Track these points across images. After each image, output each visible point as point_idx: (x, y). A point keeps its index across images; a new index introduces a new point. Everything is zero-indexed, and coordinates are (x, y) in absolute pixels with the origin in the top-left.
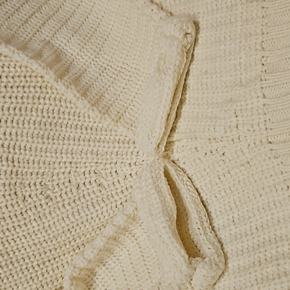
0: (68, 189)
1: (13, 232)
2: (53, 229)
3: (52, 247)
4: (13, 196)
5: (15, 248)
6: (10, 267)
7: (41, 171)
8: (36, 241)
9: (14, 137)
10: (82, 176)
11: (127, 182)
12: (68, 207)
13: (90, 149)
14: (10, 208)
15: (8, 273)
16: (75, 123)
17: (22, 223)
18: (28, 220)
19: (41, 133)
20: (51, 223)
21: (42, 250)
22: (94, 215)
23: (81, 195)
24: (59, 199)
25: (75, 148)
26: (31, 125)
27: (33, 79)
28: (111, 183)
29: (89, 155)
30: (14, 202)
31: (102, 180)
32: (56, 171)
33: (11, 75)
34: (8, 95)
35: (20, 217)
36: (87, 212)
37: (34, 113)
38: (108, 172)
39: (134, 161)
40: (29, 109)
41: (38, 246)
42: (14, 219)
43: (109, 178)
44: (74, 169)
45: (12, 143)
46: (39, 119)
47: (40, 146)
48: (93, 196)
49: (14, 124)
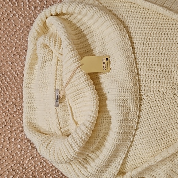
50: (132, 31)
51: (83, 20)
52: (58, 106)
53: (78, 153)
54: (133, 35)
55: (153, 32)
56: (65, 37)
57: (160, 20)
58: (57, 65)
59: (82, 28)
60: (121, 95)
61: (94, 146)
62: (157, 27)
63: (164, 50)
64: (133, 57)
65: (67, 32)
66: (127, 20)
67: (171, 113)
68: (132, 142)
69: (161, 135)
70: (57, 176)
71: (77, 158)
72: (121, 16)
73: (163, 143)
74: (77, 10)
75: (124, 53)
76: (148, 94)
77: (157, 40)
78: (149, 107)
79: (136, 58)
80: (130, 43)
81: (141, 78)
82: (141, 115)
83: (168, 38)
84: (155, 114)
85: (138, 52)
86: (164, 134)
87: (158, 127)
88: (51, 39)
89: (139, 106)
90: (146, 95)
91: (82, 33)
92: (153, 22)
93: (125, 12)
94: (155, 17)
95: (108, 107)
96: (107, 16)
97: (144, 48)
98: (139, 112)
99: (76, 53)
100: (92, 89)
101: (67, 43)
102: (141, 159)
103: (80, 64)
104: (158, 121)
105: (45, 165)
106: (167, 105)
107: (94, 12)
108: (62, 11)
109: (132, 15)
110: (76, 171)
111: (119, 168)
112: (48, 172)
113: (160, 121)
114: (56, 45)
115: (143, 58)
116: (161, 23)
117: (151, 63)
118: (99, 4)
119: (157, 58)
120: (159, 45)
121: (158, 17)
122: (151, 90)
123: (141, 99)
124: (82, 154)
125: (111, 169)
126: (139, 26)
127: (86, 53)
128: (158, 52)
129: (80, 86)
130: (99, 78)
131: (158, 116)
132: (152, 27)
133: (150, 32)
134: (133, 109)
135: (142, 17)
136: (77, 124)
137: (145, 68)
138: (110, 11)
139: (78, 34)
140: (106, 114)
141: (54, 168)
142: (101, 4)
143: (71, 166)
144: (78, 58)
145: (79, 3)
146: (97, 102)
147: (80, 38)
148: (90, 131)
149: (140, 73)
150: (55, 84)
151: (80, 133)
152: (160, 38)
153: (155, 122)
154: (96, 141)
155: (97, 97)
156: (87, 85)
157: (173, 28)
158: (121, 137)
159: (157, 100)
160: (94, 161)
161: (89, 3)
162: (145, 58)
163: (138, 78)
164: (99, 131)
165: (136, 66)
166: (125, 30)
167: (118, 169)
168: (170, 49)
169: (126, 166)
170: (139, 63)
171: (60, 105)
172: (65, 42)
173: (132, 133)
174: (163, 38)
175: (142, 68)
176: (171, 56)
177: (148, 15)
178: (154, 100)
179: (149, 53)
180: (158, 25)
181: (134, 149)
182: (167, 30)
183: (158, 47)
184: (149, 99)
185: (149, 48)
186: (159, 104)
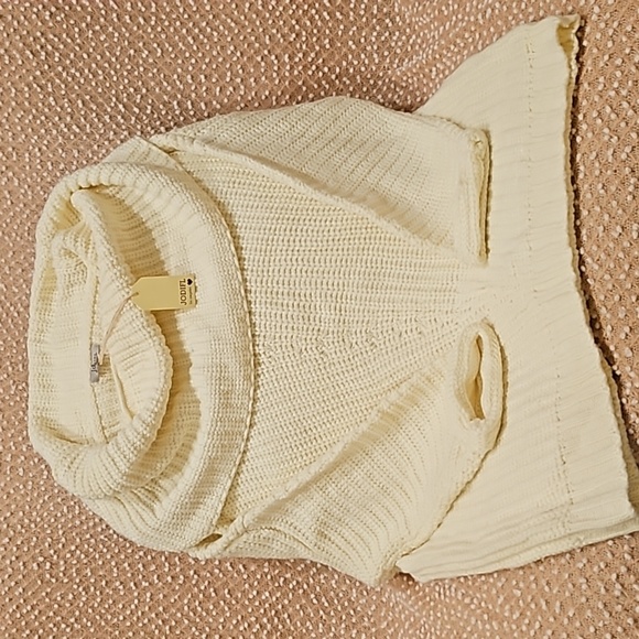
0: (391, 337)
1: (342, 376)
2: (377, 375)
3: (377, 393)
4: (341, 343)
5: (344, 392)
6: (342, 409)
7: (366, 319)
8: (363, 386)
9: (341, 287)
10: (404, 324)
11: (444, 329)
12: (391, 354)
13: (410, 297)
14: (339, 354)
15: (340, 415)
16: (397, 272)
17: (349, 368)
18: (355, 365)
19: (366, 283)
20: (375, 369)
21: (368, 395)
22: (413, 361)
23: (403, 343)
24: (382, 346)
25: (396, 296)
26: (356, 276)
27: (358, 231)
28: (430, 331)
29: (409, 304)
30: (342, 349)
31: (423, 329)
32: (380, 320)
33: (338, 228)
34: (335, 248)
35: (347, 363)
36: (407, 359)
37: (358, 264)
38: (428, 319)
39: (450, 309)
40: (354, 260)
41: (365, 391)
42: (343, 365)
43: (429, 326)
44: (396, 318)
45: (340, 293)
46: (363, 270)
47: (364, 295)
48: (413, 343)
49: (341, 275)
50: (240, 224)
51: (145, 199)
52: (98, 380)
53: (128, 476)
54: (241, 232)
55: (278, 226)
56: (101, 237)
57: (293, 201)
58: (96, 292)
59: (144, 216)
60: (214, 356)
61: (164, 460)
62: (287, 216)
63: (300, 262)
64: (240, 277)
65: (107, 225)
66: (231, 201)
67: (315, 390)
68: (245, 452)
69: (300, 437)
70: (105, 537)
71: (127, 487)
72: (219, 192)
73: (303, 453)
74: (129, 180)
75: (221, 269)
76: (271, 353)
77: (286, 243)
78: (274, 379)
79: (245, 280)
80: (233, 249)
81: (256, 319)
82: (259, 396)
83: (309, 239)
84: (285, 394)
85: (250, 268)
86: (304, 435)
87: (292, 421)
88: (79, 240)
89: (253, 378)
90: (268, 355)
91: (143, 227)
92: (281, 205)
93: (226, 185)
94: (285, 195)
96: (188, 195)
97: (262, 258)
98: (255, 390)
99: (123, 271)
101: (105, 250)
103: (131, 293)
104: (292, 409)
105: (77, 512)
106: (309, 375)
107: (161, 186)
108: (99, 181)
109: (239, 191)
110: (133, 518)
111: (220, 508)
112: (85, 528)
113: (297, 407)
114: (90, 251)
115: (259, 280)
116: (295, 207)
118: (178, 166)
119: (286, 280)
120: (289, 252)
121: (290, 196)
122: (277, 345)
123: (257, 364)
124: (138, 478)
125: (204, 512)
126: (252, 214)
127: (150, 267)
128: (288, 268)
129: (133, 339)
130: (176, 321)
131: (292, 397)
132: (277, 216)
133: (273, 227)
134: (239, 384)
135: (259, 195)
137: (263, 301)
138: (198, 181)
139: (136, 227)
140: (190, 394)
141: (97, 520)
142: (181, 164)
144: (127, 281)
145: (132, 165)
147: (140, 237)
149: (253, 310)
150: (91, 333)
151: (130, 434)
152: (292, 239)
153: (287, 410)
154: (168, 451)
156: (148, 336)
157: (319, 218)
158: (218, 442)
159: (289, 364)
160: (168, 495)
161: (157, 163)
162: (265, 279)
163: (251, 320)
164: (176, 432)
165: (247, 297)
166: (224, 223)
167: (219, 511)
168: (311, 260)
169: (238, 505)
170: (253, 289)
171: (101, 379)
172: (102, 248)
173: (241, 434)
174: (297, 239)
175: (258, 300)
176: (315, 274)
177: (271, 190)
178: (284, 365)
179: (271, 269)
180: (289, 212)
181: (249, 468)
182: (307, 222)
183: (289, 258)
184: (273, 363)
185: (272, 258)
186: (293, 374)
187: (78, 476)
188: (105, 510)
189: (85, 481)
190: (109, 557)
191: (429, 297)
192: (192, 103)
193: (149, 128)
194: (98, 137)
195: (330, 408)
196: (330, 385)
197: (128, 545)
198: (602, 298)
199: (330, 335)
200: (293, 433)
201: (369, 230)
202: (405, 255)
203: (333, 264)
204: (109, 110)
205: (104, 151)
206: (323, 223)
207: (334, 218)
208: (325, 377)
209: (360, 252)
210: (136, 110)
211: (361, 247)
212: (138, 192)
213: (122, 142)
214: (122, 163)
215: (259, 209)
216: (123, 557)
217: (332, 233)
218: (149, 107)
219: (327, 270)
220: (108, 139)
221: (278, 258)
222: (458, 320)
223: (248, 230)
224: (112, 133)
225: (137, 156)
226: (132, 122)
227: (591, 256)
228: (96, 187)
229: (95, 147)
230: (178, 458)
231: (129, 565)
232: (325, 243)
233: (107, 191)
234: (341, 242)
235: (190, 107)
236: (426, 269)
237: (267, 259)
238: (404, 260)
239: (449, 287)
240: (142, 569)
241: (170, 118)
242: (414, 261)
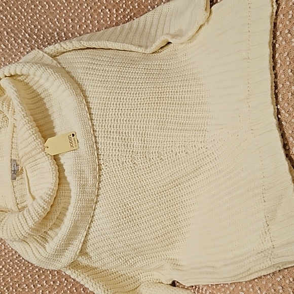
0: (171, 155)
1: (145, 176)
2: (163, 175)
3: (163, 185)
4: (145, 158)
5: (146, 184)
6: (144, 194)
7: (158, 146)
8: (156, 181)
9: (144, 129)
10: (178, 148)
11: (199, 151)
12: (170, 164)
13: (181, 134)
14: (143, 164)
15: (143, 197)
16: (174, 121)
17: (149, 172)
18: (152, 170)
19: (158, 126)
20: (162, 172)
21: (159, 186)
22: (183, 168)
23: (177, 158)
24: (166, 160)
25: (174, 134)
26: (153, 123)
27: (153, 99)
28: (192, 152)
29: (181, 138)
30: (145, 161)
31: (188, 151)
32: (165, 146)
33: (143, 98)
34: (141, 108)
35: (148, 169)
36: (179, 167)
37: (154, 117)
38: (191, 146)
39: (203, 140)
40: (151, 115)
41: (157, 184)
42: (145, 170)
43: (192, 149)
44: (174, 145)
45: (144, 132)
46: (156, 119)
47: (157, 133)
48: (183, 158)
49: (145, 123)
50: (90, 96)
51: (40, 82)
52: (15, 179)
53: (32, 229)
54: (91, 100)
55: (111, 97)
56: (17, 102)
57: (118, 83)
58: (14, 132)
59: (39, 91)
60: (77, 166)
62: (115, 91)
63: (122, 116)
64: (90, 124)
65: (20, 96)
66: (86, 83)
67: (131, 183)
68: (93, 217)
69: (122, 208)
70: (18, 261)
71: (31, 235)
72: (79, 79)
73: (124, 217)
74: (31, 72)
75: (80, 120)
76: (107, 164)
77: (115, 105)
78: (108, 177)
79: (93, 125)
80: (87, 109)
81: (99, 146)
82: (101, 186)
83: (127, 103)
84: (114, 185)
85: (96, 118)
86: (124, 207)
87: (118, 200)
88: (4, 104)
89: (98, 177)
90: (105, 165)
91: (38, 97)
92: (112, 86)
93: (83, 74)
94: (114, 80)
95: (67, 179)
96: (63, 80)
97: (102, 113)
98: (98, 184)
99: (29, 120)
100: (50, 158)
101: (19, 108)
102: (104, 236)
104: (118, 193)
105: (3, 248)
106: (127, 175)
107: (49, 75)
108: (15, 72)
109: (90, 78)
110: (34, 252)
111: (81, 246)
112: (7, 256)
113: (120, 192)
114: (10, 110)
115: (100, 125)
116: (120, 87)
117: (109, 130)
118: (58, 64)
119: (115, 125)
120: (117, 110)
121: (117, 80)
122: (110, 159)
123: (100, 170)
124: (38, 230)
125: (72, 248)
126: (97, 90)
128: (116, 118)
131: (118, 187)
132: (110, 91)
133: (108, 97)
134: (91, 181)
135: (100, 80)
136: (34, 198)
137: (103, 136)
138: (68, 73)
139: (35, 97)
141: (13, 252)
142: (59, 63)
143: (28, 245)
144: (32, 125)
145: (33, 64)
146: (57, 173)
147: (37, 102)
148: (48, 204)
149: (98, 141)
150: (11, 153)
152: (118, 103)
153: (115, 194)
154: (53, 216)
155: (56, 167)
157: (132, 92)
158: (79, 212)
159: (117, 170)
160: (53, 240)
161: (47, 63)
162: (103, 125)
163: (96, 146)
164: (57, 206)
165: (94, 134)
166: (82, 95)
167: (80, 248)
168: (128, 115)
170: (97, 130)
171: (17, 178)
172: (18, 108)
173: (91, 207)
174: (121, 103)
175: (100, 136)
176: (130, 122)
177: (107, 77)
178: (114, 170)
179: (107, 119)
180: (116, 89)
181: (95, 225)
182: (126, 94)
183: (116, 113)
184: (108, 169)
185: (108, 113)
186: (118, 175)
187: (5, 228)
188: (18, 247)
189: (8, 231)
190: (20, 271)
191: (191, 134)
192: (65, 34)
193: (42, 46)
194: (15, 50)
195: (138, 193)
196: (138, 181)
197: (30, 265)
198: (290, 132)
199: (139, 154)
200: (118, 206)
201: (159, 99)
202: (178, 112)
203: (140, 116)
204: (21, 36)
205: (18, 58)
206: (135, 95)
207: (141, 92)
208: (136, 176)
209: (155, 110)
210: (35, 37)
211: (155, 107)
212: (36, 79)
213: (27, 53)
214: (28, 62)
215: (100, 88)
216: (27, 271)
217: (139, 100)
218: (42, 35)
219: (137, 120)
220: (20, 52)
221: (111, 113)
222: (207, 146)
223: (94, 99)
224: (22, 48)
225: (36, 59)
226: (33, 43)
227: (284, 109)
228: (14, 76)
229: (13, 56)
230: (58, 220)
231: (31, 276)
232: (136, 105)
233: (20, 78)
234: (144, 105)
235: (63, 36)
236: (190, 119)
237: (105, 114)
238: (178, 115)
239: (202, 128)
240: (37, 278)
241: (53, 41)
242: (183, 115)
